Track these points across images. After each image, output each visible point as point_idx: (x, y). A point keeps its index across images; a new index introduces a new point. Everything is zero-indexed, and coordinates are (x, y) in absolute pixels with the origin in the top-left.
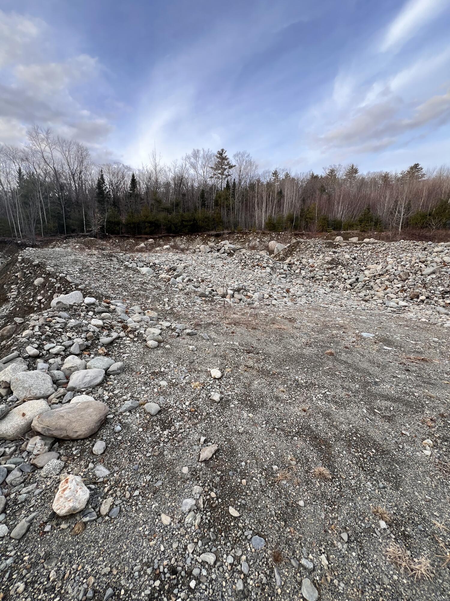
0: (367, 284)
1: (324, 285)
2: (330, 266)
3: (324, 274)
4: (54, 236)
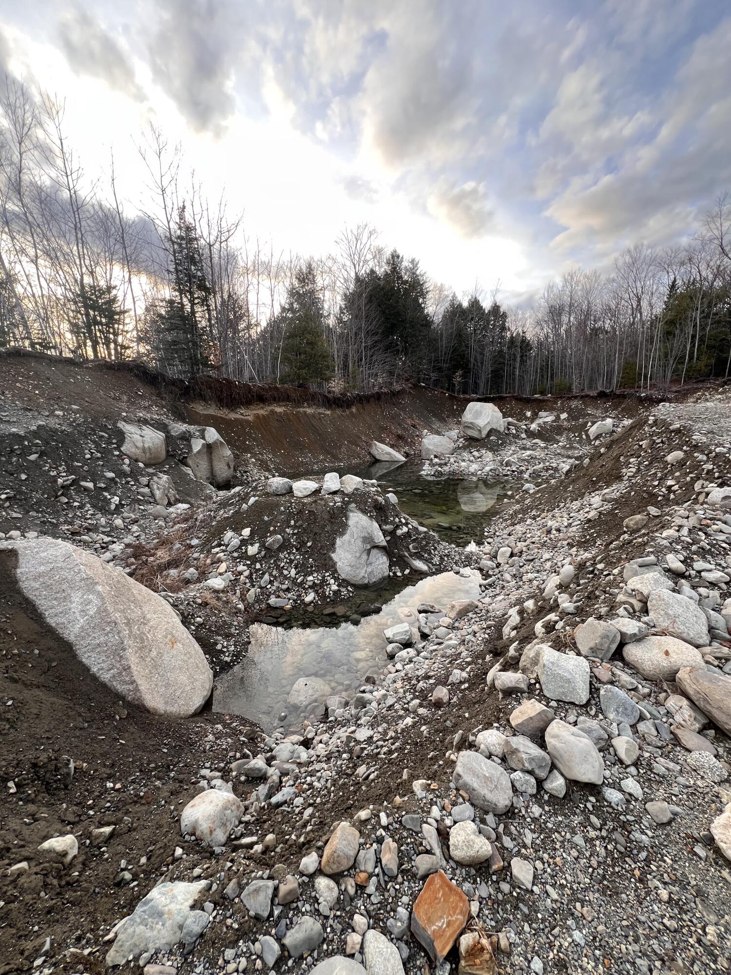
4: (703, 381)
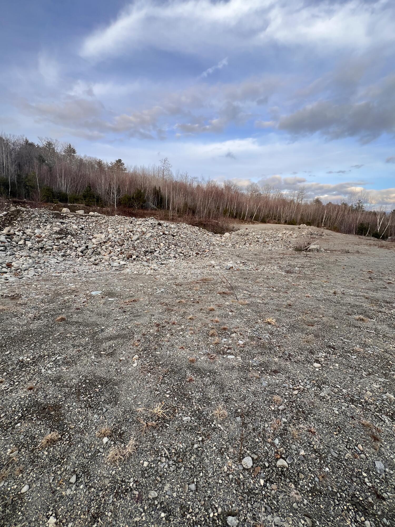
0: (96, 250)
1: (56, 255)
2: (59, 236)
3: (54, 244)
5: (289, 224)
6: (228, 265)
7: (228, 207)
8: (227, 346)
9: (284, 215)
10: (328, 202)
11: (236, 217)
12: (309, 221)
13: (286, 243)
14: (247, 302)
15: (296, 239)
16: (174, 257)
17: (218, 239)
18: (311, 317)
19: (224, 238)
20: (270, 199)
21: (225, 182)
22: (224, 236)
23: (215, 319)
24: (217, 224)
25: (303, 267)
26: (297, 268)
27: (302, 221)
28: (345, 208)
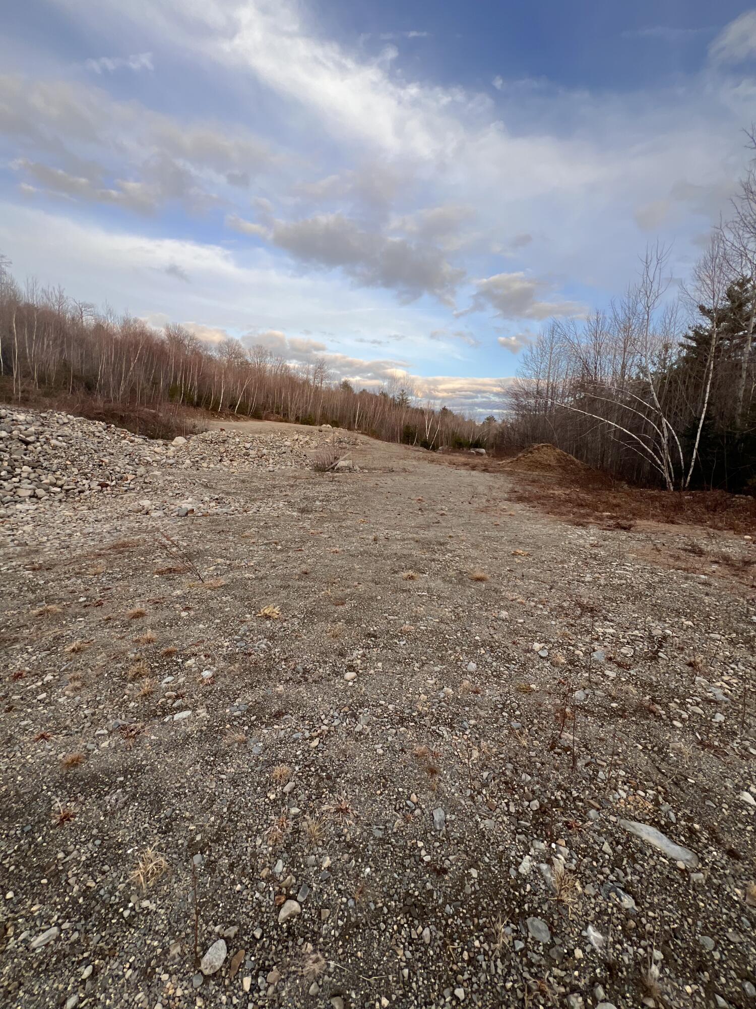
5: (303, 423)
6: (183, 507)
7: (178, 382)
8: (174, 693)
9: (293, 406)
10: (361, 390)
11: (198, 405)
12: (334, 419)
13: (300, 458)
14: (223, 581)
15: (315, 451)
16: (31, 497)
17: (157, 449)
18: (341, 588)
19: (172, 448)
20: (267, 374)
21: (167, 328)
22: (173, 443)
23: (145, 637)
24: (155, 416)
25: (327, 499)
26: (318, 503)
27: (324, 420)
28: (385, 400)
